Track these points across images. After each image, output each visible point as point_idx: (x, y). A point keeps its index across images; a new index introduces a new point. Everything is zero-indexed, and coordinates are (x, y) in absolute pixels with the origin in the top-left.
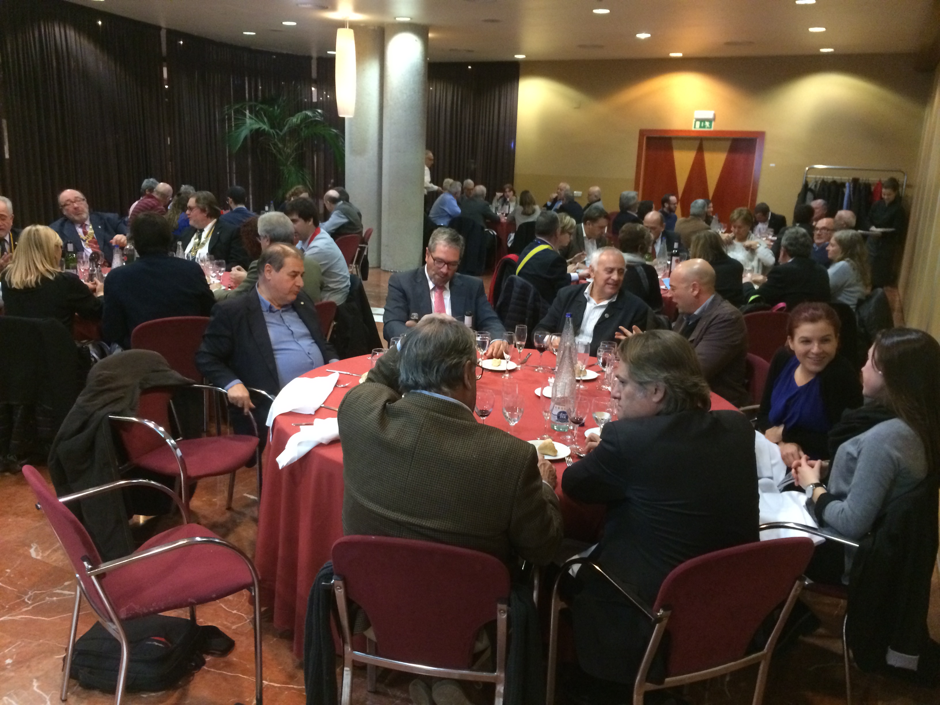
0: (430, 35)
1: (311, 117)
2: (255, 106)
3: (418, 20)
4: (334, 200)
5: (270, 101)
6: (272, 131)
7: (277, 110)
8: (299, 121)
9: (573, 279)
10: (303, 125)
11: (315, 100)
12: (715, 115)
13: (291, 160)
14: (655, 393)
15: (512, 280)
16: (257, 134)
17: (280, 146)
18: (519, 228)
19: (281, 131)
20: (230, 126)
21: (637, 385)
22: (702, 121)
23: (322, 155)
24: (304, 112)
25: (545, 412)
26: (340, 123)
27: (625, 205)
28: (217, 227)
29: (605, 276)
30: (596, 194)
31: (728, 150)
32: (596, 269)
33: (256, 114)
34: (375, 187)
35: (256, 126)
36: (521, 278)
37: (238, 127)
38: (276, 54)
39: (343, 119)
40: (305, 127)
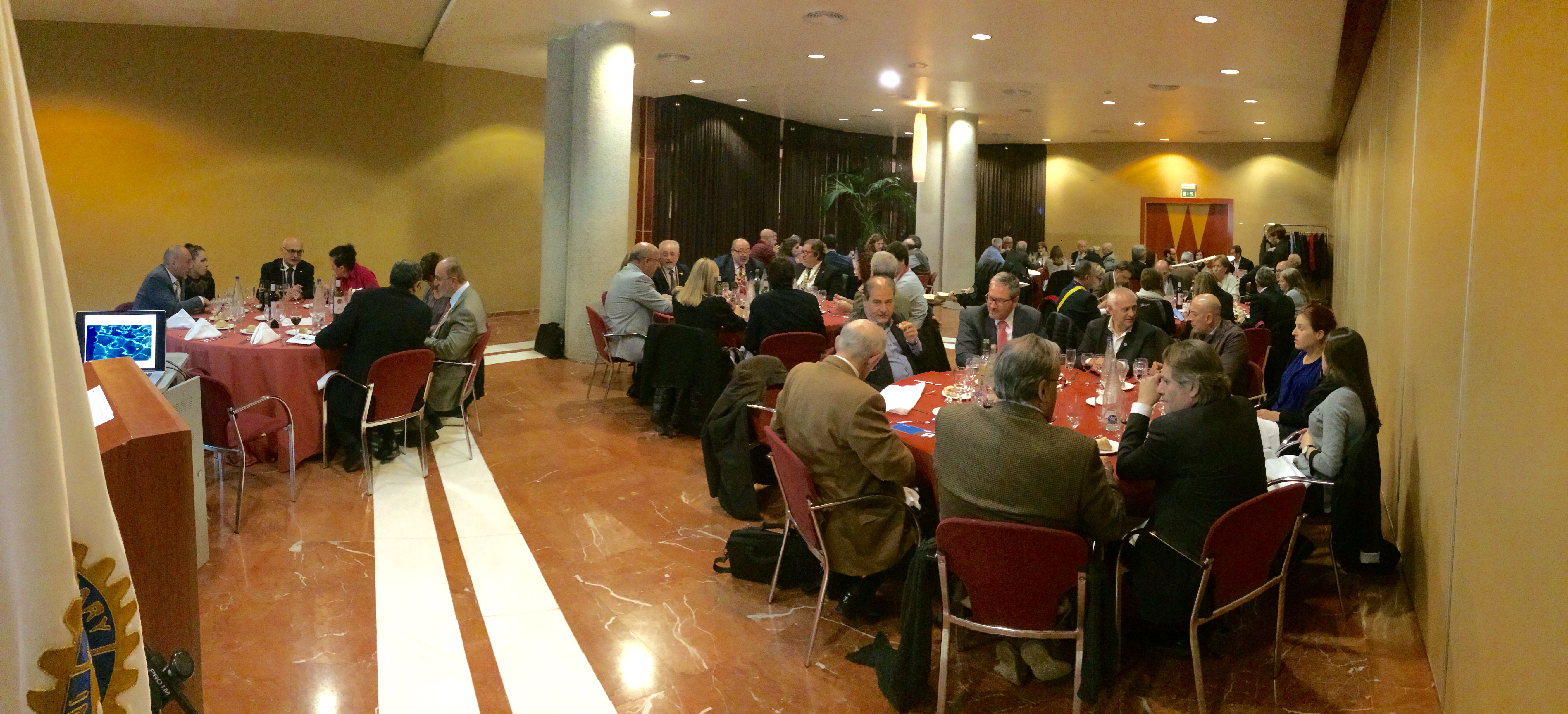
0: (980, 122)
1: (891, 183)
2: (844, 175)
3: (973, 110)
4: (911, 247)
5: (855, 172)
6: (856, 194)
7: (861, 178)
8: (880, 186)
9: (1102, 313)
10: (884, 189)
11: (894, 171)
12: (1196, 186)
13: (871, 216)
14: (1192, 390)
15: (1054, 316)
16: (843, 197)
17: (863, 205)
18: (1051, 276)
19: (865, 193)
20: (824, 191)
21: (1178, 384)
22: (1188, 191)
23: (896, 213)
24: (886, 179)
25: (1099, 416)
26: (911, 187)
27: (1136, 257)
28: (822, 267)
29: (1124, 314)
30: (1109, 249)
31: (1207, 213)
32: (1114, 308)
33: (844, 181)
34: (938, 241)
35: (844, 191)
36: (1061, 314)
37: (830, 191)
38: (863, 135)
39: (916, 183)
40: (885, 191)
